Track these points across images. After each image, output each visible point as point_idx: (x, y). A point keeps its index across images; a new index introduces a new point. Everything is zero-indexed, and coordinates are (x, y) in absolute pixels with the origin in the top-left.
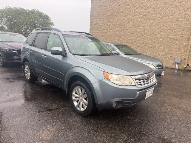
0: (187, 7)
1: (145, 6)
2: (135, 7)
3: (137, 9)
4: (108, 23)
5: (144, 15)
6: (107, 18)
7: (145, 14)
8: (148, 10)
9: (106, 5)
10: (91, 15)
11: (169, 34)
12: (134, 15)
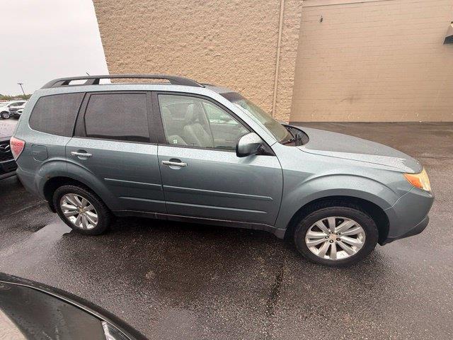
0: (268, 40)
1: (209, 35)
2: (193, 34)
3: (197, 38)
4: (149, 63)
5: (211, 50)
6: (142, 53)
7: (211, 48)
8: (214, 41)
9: (135, 26)
10: (104, 46)
11: (248, 79)
12: (194, 48)
